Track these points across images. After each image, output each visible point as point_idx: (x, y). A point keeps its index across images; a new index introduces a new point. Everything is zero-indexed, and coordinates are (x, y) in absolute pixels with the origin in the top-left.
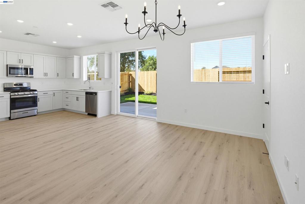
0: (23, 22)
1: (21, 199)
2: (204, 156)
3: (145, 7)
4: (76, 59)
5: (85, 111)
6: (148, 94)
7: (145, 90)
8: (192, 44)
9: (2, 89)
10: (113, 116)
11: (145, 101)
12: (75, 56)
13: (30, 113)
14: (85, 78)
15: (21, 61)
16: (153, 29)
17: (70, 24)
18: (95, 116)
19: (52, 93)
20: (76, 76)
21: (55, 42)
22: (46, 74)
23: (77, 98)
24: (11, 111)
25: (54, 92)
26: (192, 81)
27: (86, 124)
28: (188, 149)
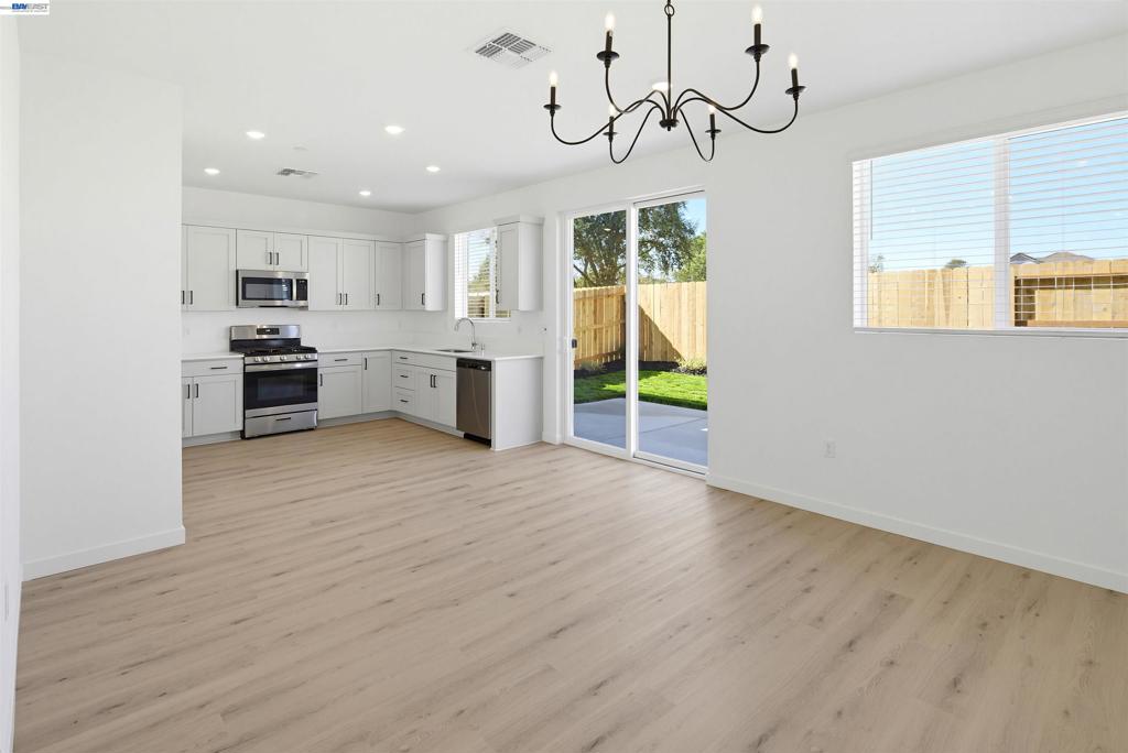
0: (262, 135)
1: (202, 706)
2: (892, 663)
3: (608, 33)
4: (432, 243)
5: (454, 424)
6: (693, 372)
7: (684, 354)
8: (856, 166)
9: (226, 344)
10: (546, 448)
11: (679, 396)
12: (428, 236)
13: (297, 421)
14: (460, 310)
15: (273, 258)
16: (657, 116)
17: (394, 130)
18: (487, 443)
19: (359, 359)
20: (432, 304)
21: (365, 194)
22: (343, 299)
23: (433, 377)
24: (247, 412)
25: (366, 355)
26: (857, 323)
27: (453, 470)
28: (821, 619)
